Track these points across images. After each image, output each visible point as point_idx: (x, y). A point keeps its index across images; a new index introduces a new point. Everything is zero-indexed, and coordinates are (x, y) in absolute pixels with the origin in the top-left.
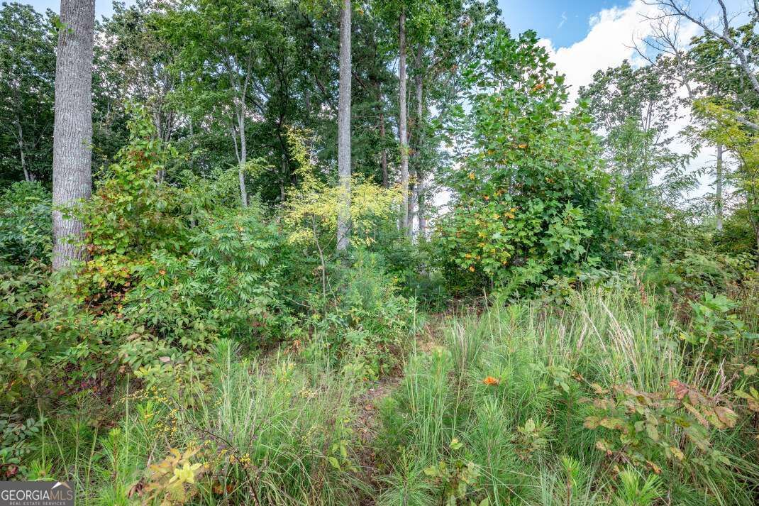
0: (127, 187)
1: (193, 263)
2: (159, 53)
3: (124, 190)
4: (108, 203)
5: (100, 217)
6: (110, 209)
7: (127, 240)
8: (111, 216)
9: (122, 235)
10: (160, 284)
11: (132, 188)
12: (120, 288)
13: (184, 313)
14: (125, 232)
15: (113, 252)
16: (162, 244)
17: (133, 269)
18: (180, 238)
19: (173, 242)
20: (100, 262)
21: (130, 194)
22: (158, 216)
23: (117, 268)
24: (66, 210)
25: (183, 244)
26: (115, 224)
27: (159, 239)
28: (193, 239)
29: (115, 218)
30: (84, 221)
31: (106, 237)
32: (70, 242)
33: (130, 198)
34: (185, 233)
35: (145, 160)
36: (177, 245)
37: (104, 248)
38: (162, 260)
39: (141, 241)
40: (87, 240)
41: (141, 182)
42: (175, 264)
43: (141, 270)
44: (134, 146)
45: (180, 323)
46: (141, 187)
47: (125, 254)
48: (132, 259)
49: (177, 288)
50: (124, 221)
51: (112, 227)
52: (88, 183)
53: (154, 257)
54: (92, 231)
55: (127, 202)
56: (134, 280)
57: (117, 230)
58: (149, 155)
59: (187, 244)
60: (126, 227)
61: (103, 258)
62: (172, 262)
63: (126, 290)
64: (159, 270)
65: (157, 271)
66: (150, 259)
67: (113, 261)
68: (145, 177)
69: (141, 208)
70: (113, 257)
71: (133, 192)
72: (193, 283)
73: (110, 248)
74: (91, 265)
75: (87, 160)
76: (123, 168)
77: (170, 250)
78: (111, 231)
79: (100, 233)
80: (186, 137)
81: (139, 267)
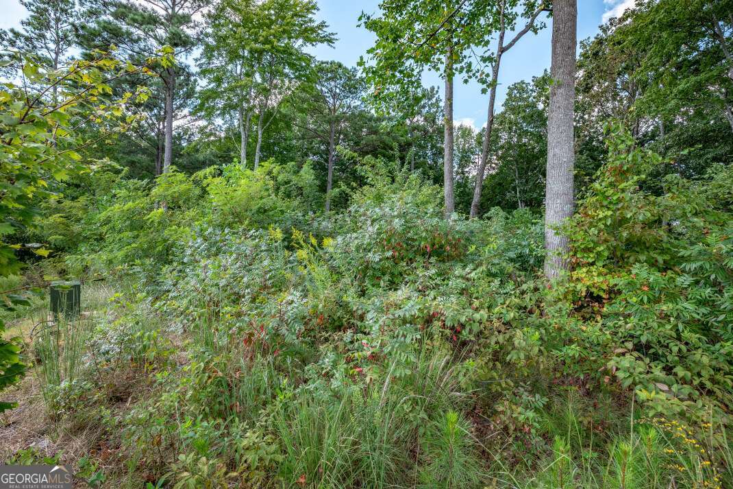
0: (605, 203)
1: (684, 280)
2: (624, 65)
3: (603, 206)
4: (588, 220)
5: (582, 233)
6: (591, 225)
7: (606, 254)
8: (593, 231)
9: (602, 248)
10: (642, 300)
11: (611, 203)
12: (599, 299)
13: (679, 338)
14: (605, 246)
15: (593, 264)
16: (643, 258)
17: (612, 282)
18: (663, 251)
19: (655, 256)
20: (581, 272)
21: (609, 209)
22: (638, 229)
23: (598, 280)
24: (557, 228)
25: (667, 257)
26: (595, 239)
27: (638, 252)
28: (682, 252)
29: (597, 232)
30: (569, 237)
31: (588, 250)
32: (559, 254)
33: (610, 213)
34: (669, 246)
35: (622, 174)
36: (660, 259)
37: (585, 260)
38: (644, 274)
39: (618, 254)
40: (571, 253)
41: (620, 195)
42: (660, 280)
43: (621, 283)
44: (612, 161)
45: (675, 349)
46: (620, 201)
47: (603, 266)
48: (610, 272)
49: (664, 308)
50: (604, 236)
51: (592, 241)
52: (570, 204)
53: (634, 272)
54: (576, 245)
55: (606, 217)
56: (613, 292)
57: (597, 244)
58: (628, 168)
59: (672, 259)
60: (606, 241)
61: (585, 270)
62: (655, 277)
63: (604, 301)
64: (641, 285)
65: (638, 286)
66: (629, 272)
67: (594, 273)
68: (623, 191)
69: (620, 221)
70: (593, 268)
71: (611, 206)
72: (686, 305)
73: (590, 260)
74: (575, 275)
75: (570, 184)
76: (601, 185)
77: (653, 264)
78: (592, 245)
79: (582, 247)
80: (654, 140)
81: (619, 280)
